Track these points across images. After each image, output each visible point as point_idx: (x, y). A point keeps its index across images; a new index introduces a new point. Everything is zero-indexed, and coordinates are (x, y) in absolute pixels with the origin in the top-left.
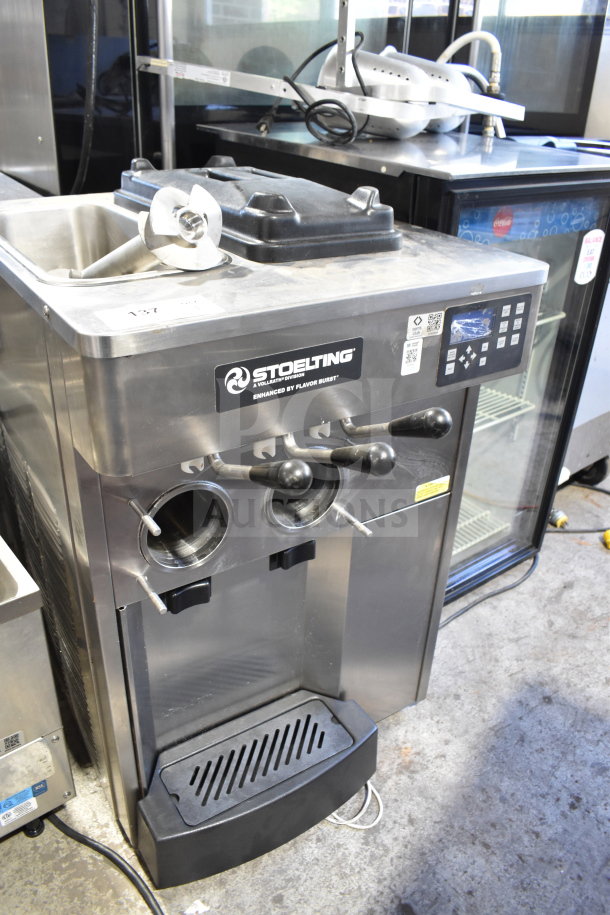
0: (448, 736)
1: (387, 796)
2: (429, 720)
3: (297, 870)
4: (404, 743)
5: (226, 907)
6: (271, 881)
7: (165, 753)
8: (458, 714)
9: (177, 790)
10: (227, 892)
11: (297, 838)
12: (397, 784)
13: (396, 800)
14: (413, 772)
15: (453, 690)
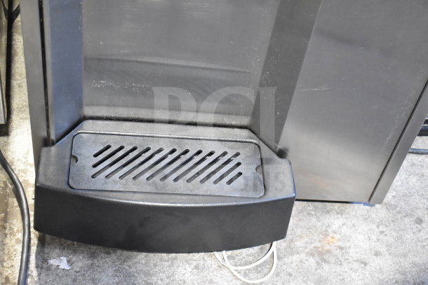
0: (383, 249)
1: (284, 267)
2: (375, 226)
3: (162, 280)
4: (335, 233)
5: (84, 275)
6: (133, 276)
7: (91, 121)
8: (408, 236)
9: (80, 154)
10: (92, 264)
11: (180, 255)
12: (301, 261)
13: (290, 275)
14: (325, 261)
15: (420, 214)
